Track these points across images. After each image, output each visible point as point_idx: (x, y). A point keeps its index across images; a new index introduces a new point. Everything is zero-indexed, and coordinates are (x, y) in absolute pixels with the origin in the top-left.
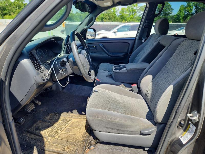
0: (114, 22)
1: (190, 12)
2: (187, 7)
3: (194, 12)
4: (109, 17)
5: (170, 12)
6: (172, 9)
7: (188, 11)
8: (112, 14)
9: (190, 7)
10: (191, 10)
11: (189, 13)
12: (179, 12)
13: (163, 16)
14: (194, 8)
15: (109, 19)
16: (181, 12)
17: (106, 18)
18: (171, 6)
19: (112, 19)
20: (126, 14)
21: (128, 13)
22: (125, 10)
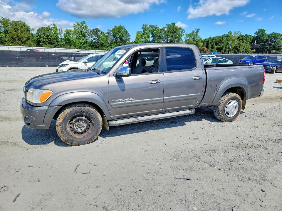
0: (58, 47)
1: (147, 39)
2: (143, 34)
3: (151, 39)
4: (49, 40)
5: (127, 38)
6: (129, 36)
7: (146, 39)
8: (53, 37)
9: (147, 34)
10: (148, 37)
11: (147, 41)
12: (137, 39)
13: (120, 43)
14: (151, 35)
15: (49, 44)
16: (139, 40)
17: (44, 42)
18: (127, 32)
19: (54, 43)
20: (73, 37)
21: (76, 37)
22: (71, 33)
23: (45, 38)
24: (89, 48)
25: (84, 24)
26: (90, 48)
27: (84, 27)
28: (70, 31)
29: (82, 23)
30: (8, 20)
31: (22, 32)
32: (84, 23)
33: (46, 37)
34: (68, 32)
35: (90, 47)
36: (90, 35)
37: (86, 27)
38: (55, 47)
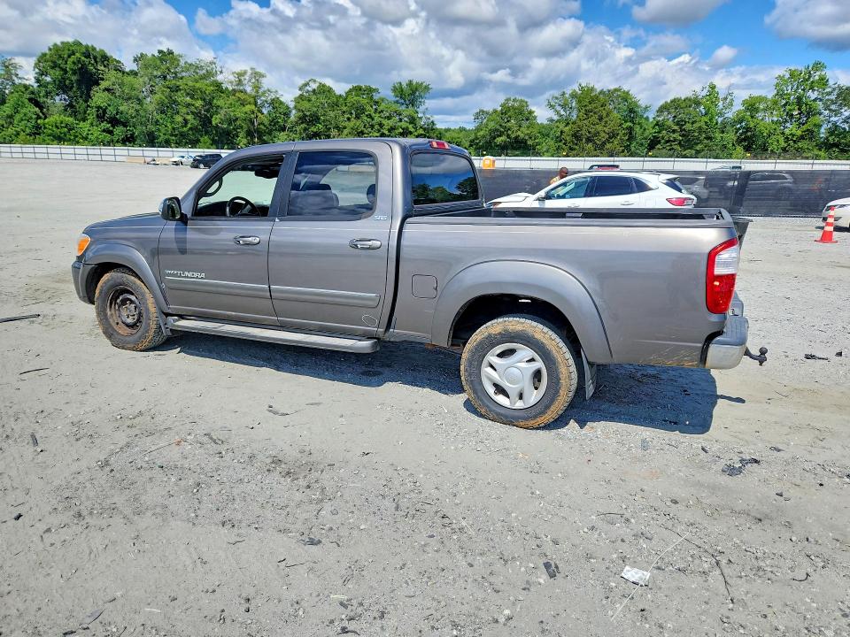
4: (683, 135)
15: (682, 146)
17: (668, 141)
20: (766, 120)
21: (775, 119)
22: (761, 107)
23: (674, 131)
24: (816, 152)
25: (818, 73)
26: (822, 153)
27: (812, 82)
28: (761, 99)
29: (810, 68)
30: (592, 89)
31: (601, 119)
32: (818, 66)
33: (676, 128)
34: (751, 106)
35: (820, 150)
36: (833, 107)
37: (823, 82)
38: (697, 154)
